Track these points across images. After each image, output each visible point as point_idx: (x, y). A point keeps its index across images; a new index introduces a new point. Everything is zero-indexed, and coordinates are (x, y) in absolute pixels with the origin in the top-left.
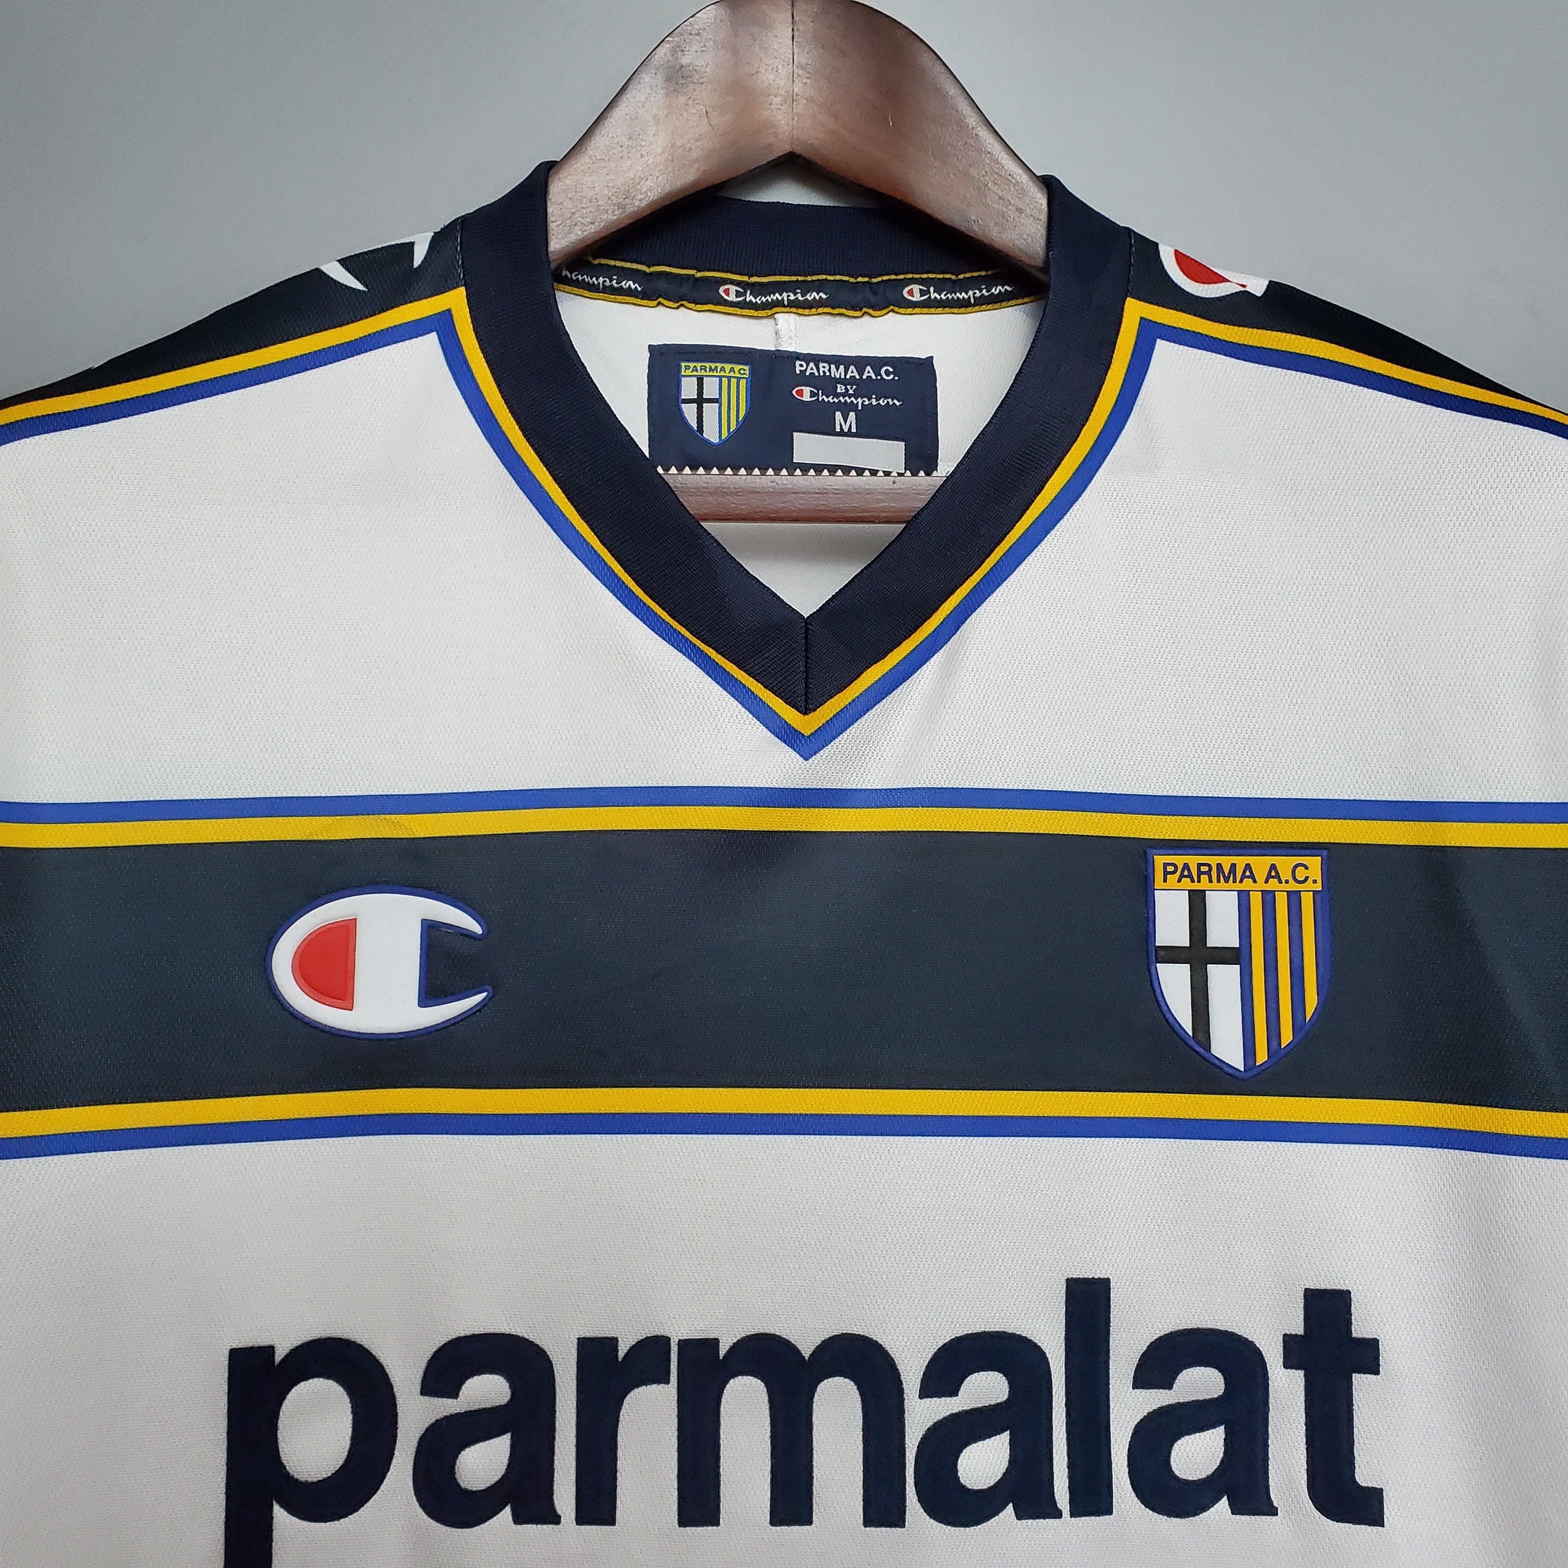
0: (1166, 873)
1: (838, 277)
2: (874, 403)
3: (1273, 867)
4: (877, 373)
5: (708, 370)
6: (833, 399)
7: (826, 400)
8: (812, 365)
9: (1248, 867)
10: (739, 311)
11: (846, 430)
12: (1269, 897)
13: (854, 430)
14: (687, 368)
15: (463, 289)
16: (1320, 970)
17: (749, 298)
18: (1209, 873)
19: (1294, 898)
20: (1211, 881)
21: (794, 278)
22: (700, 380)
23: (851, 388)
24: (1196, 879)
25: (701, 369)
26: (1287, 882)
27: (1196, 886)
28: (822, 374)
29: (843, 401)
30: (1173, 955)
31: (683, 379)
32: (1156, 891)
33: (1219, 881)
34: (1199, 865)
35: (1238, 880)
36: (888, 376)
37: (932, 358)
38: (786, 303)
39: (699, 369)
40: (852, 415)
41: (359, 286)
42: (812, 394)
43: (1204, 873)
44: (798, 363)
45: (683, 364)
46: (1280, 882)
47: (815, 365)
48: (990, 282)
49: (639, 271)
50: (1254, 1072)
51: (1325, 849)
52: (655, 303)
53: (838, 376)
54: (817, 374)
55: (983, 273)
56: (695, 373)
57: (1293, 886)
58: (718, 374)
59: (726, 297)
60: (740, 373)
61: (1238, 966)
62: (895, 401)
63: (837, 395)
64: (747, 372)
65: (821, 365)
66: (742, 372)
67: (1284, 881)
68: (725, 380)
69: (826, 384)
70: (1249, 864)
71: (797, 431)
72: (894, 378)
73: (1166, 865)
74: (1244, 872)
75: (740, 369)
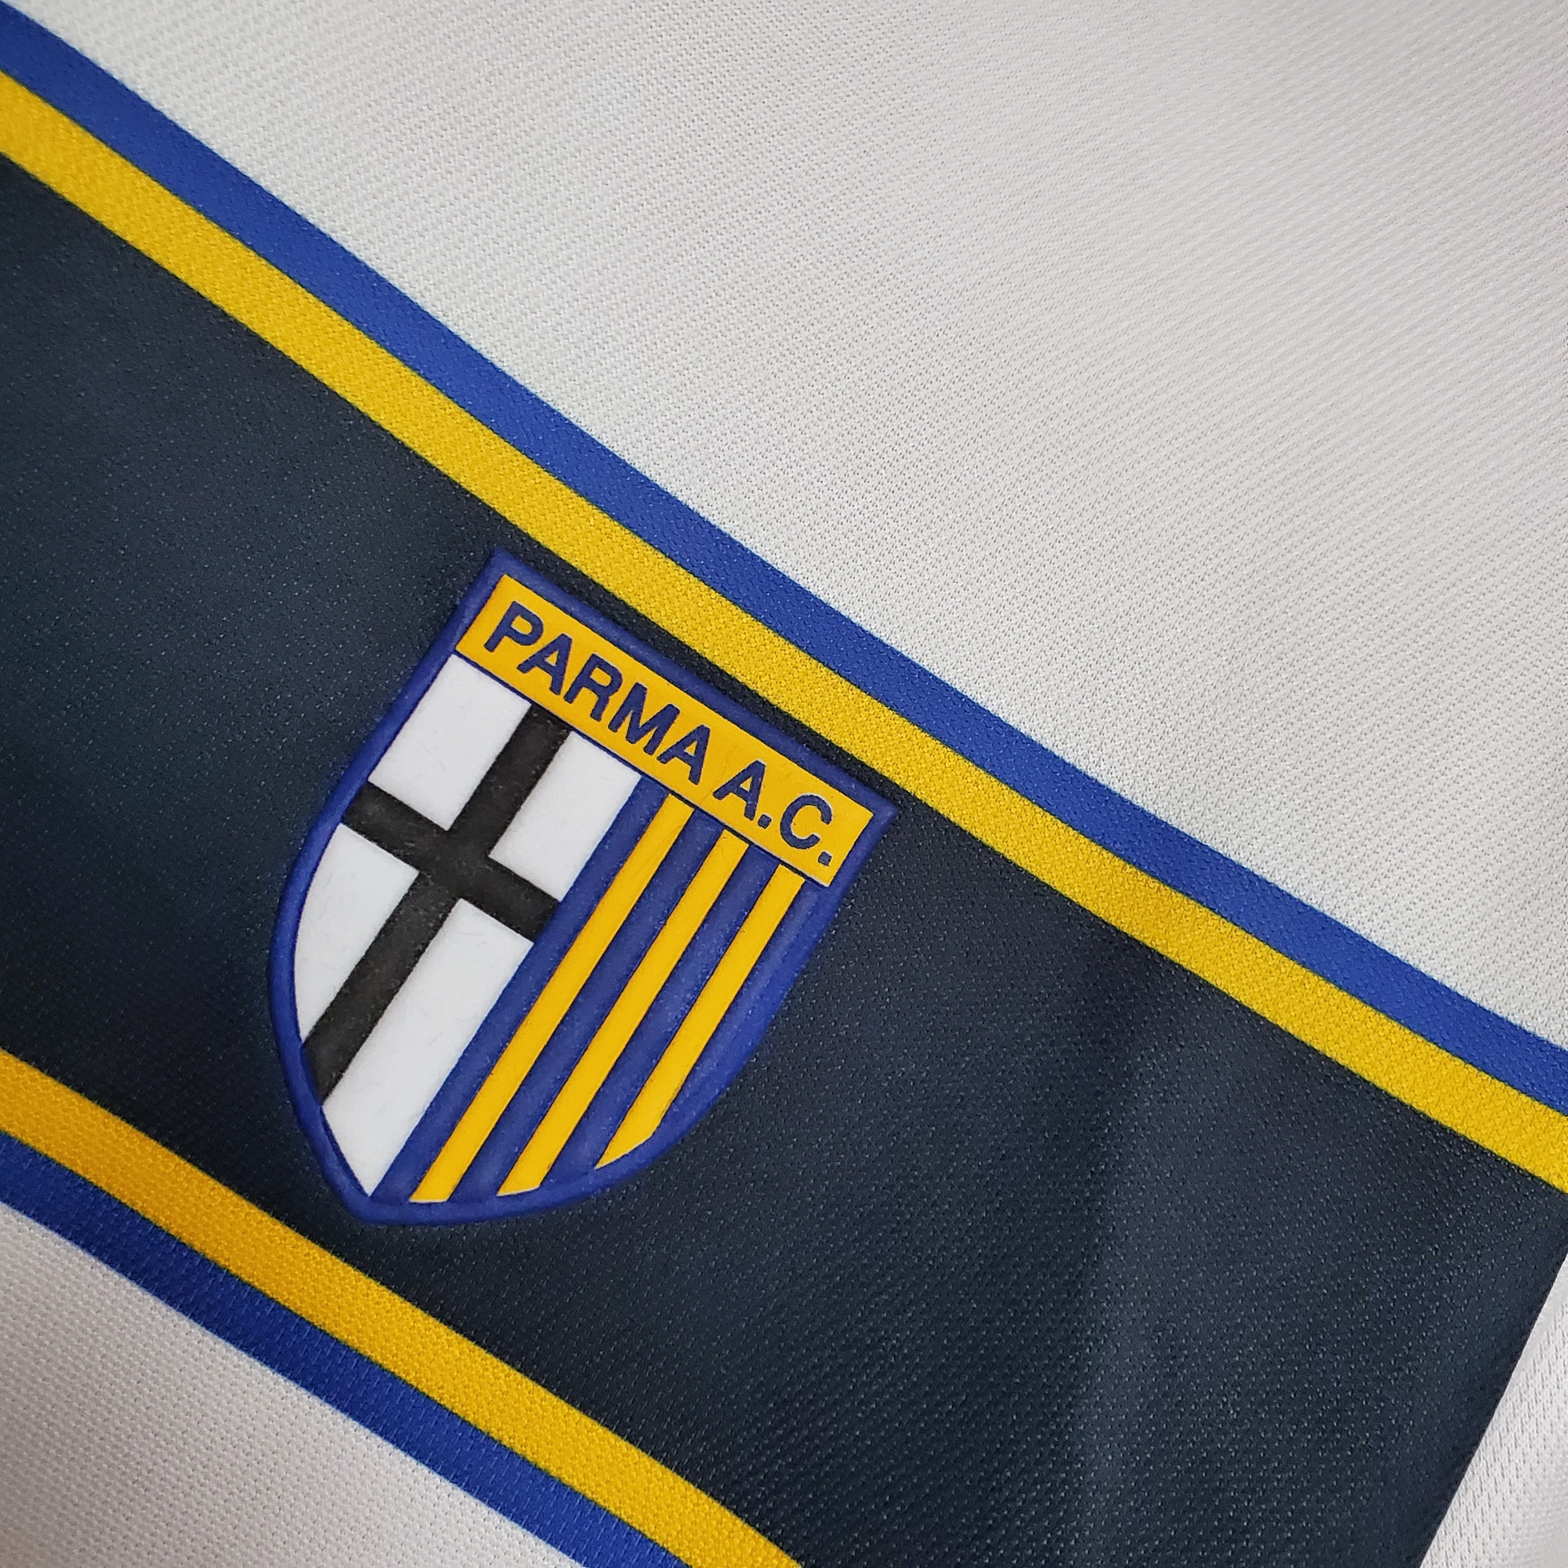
0: (504, 630)
3: (756, 771)
9: (701, 735)
12: (702, 832)
16: (707, 1063)
18: (604, 694)
19: (756, 869)
20: (596, 714)
24: (566, 688)
26: (764, 822)
27: (556, 704)
30: (394, 826)
32: (453, 659)
33: (614, 725)
34: (595, 662)
35: (661, 749)
43: (595, 687)
46: (750, 813)
50: (389, 1213)
51: (894, 802)
57: (771, 841)
61: (527, 944)
67: (758, 816)
70: (708, 730)
73: (516, 610)
74: (684, 742)
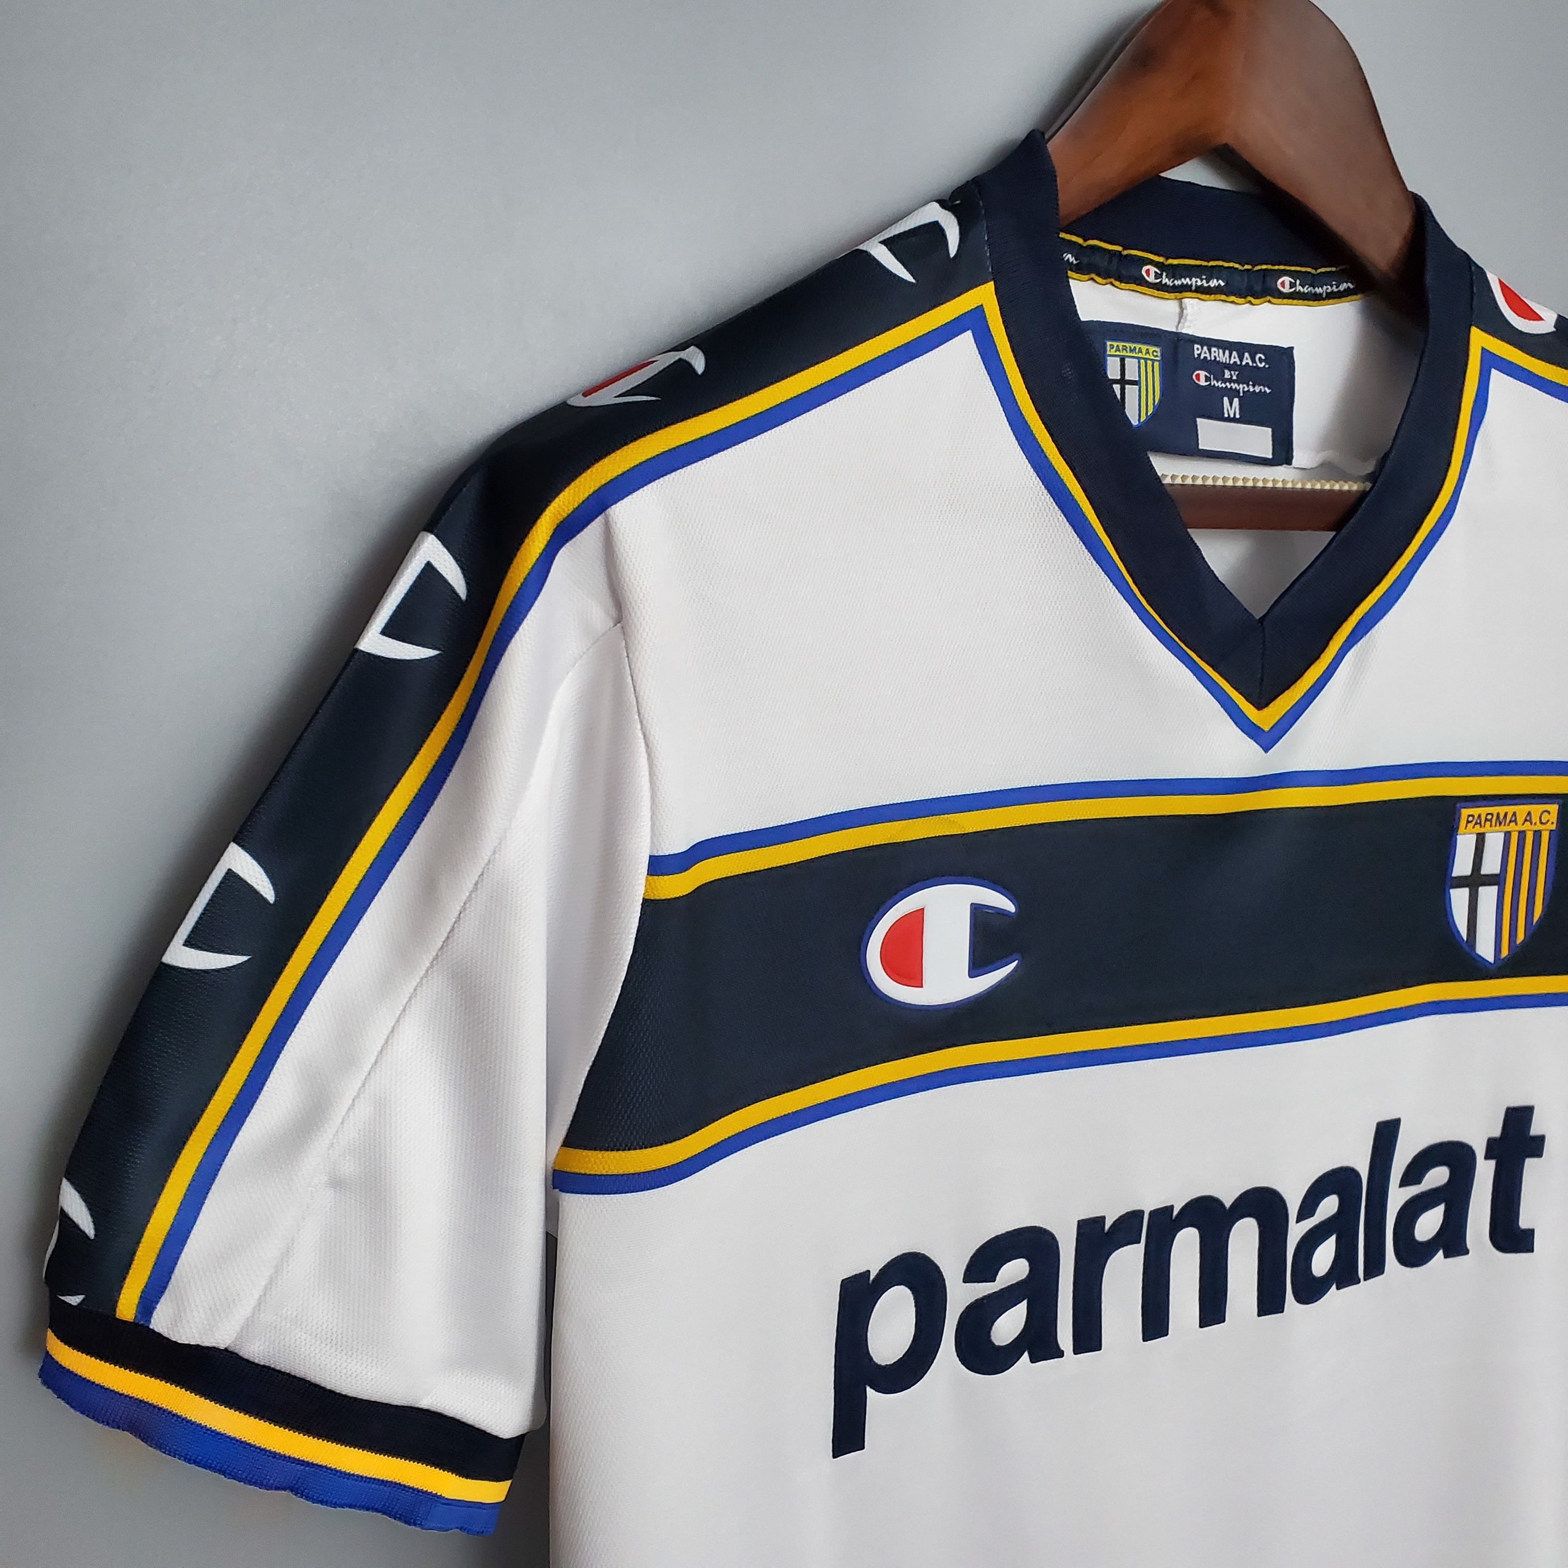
1: (1231, 264)
2: (1252, 390)
3: (1529, 813)
4: (1254, 361)
5: (1128, 350)
6: (1221, 383)
7: (1217, 385)
8: (1205, 348)
9: (1515, 813)
10: (1156, 293)
11: (1232, 416)
12: (1522, 835)
13: (1238, 416)
14: (1112, 347)
15: (992, 283)
17: (1165, 280)
18: (1491, 820)
19: (1537, 834)
21: (1198, 263)
22: (1123, 360)
23: (1235, 374)
24: (1483, 825)
25: (1123, 349)
26: (1535, 824)
28: (1213, 358)
29: (1229, 387)
30: (1461, 882)
31: (1109, 358)
32: (1459, 835)
33: (1495, 825)
34: (1487, 814)
35: (1507, 823)
36: (1261, 363)
37: (1292, 348)
38: (1193, 288)
39: (1121, 348)
40: (1236, 400)
41: (910, 279)
42: (1207, 379)
43: (1488, 820)
44: (1196, 346)
45: (1109, 343)
47: (1208, 349)
48: (1340, 277)
49: (1075, 243)
50: (1499, 962)
52: (1086, 277)
53: (1224, 362)
54: (1209, 358)
55: (1334, 269)
56: (1118, 353)
57: (1539, 827)
58: (1137, 355)
59: (1147, 278)
60: (1153, 355)
61: (1498, 888)
62: (1266, 389)
63: (1225, 381)
64: (1159, 354)
65: (1213, 349)
66: (1155, 354)
67: (1533, 824)
68: (1142, 361)
69: (1215, 369)
70: (1516, 811)
71: (1199, 417)
72: (1264, 366)
73: (1469, 815)
74: (1511, 818)
75: (1154, 351)
